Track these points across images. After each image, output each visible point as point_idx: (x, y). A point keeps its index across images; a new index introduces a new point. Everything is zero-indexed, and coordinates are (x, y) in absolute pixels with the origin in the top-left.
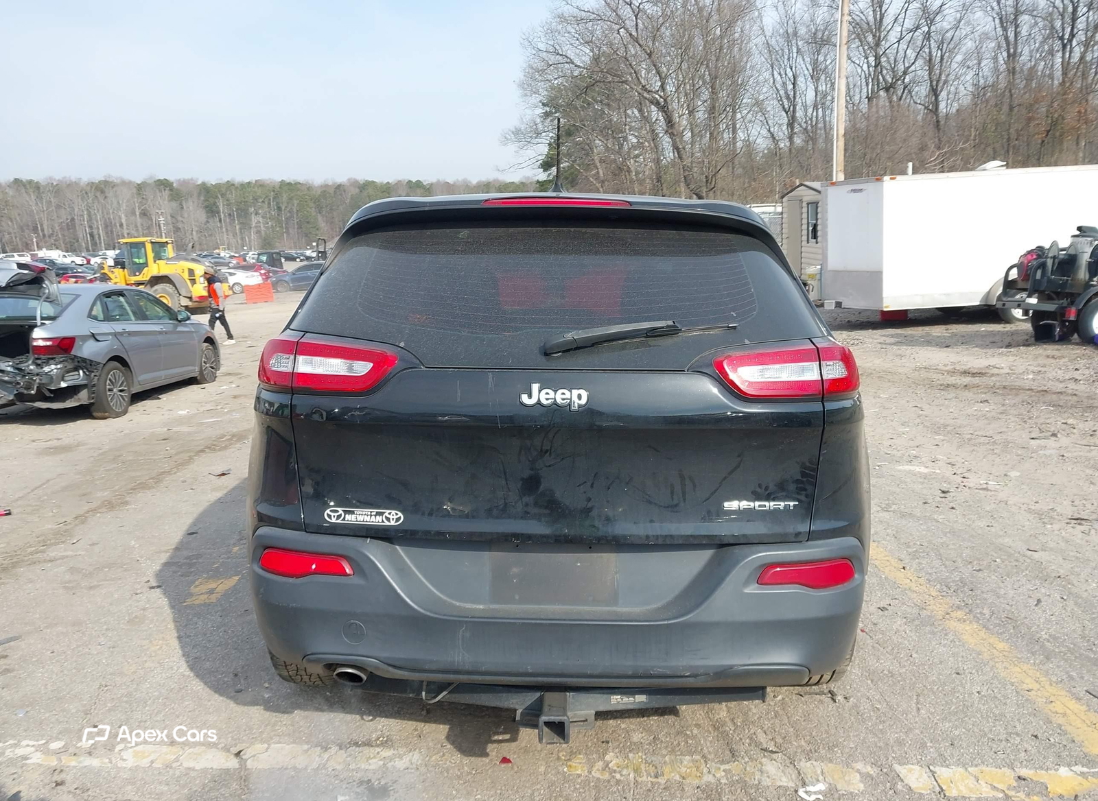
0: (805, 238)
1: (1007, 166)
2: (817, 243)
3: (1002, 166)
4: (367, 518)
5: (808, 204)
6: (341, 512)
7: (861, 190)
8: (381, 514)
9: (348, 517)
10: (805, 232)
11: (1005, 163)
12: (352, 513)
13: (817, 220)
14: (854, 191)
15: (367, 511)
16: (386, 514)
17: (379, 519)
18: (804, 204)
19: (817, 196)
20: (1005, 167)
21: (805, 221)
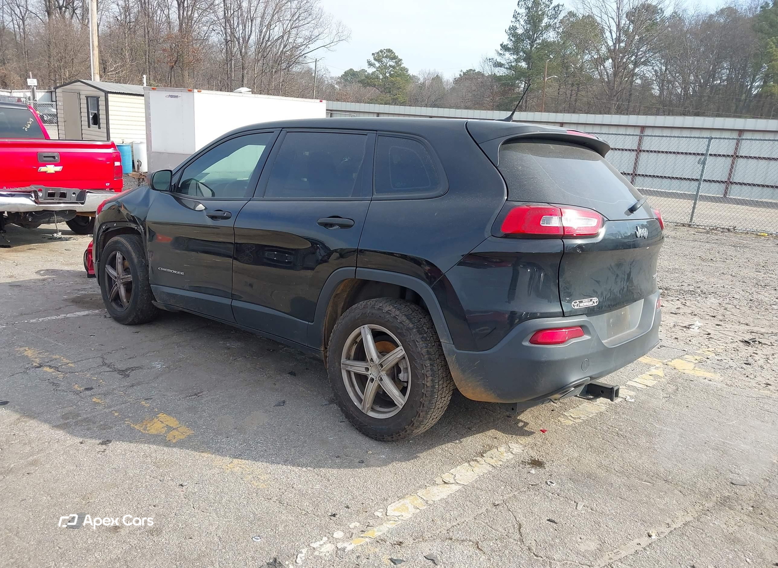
0: (85, 123)
1: (253, 92)
2: (99, 128)
3: (250, 91)
4: (587, 304)
5: (87, 98)
6: (578, 302)
7: (177, 97)
8: (591, 300)
9: (581, 305)
10: (85, 119)
11: (251, 90)
12: (582, 302)
13: (98, 110)
14: (172, 96)
15: (586, 300)
16: (593, 300)
17: (591, 303)
18: (83, 97)
19: (96, 93)
20: (251, 93)
21: (84, 110)
